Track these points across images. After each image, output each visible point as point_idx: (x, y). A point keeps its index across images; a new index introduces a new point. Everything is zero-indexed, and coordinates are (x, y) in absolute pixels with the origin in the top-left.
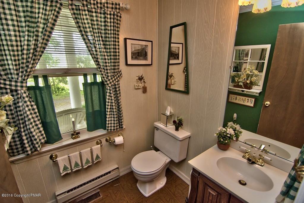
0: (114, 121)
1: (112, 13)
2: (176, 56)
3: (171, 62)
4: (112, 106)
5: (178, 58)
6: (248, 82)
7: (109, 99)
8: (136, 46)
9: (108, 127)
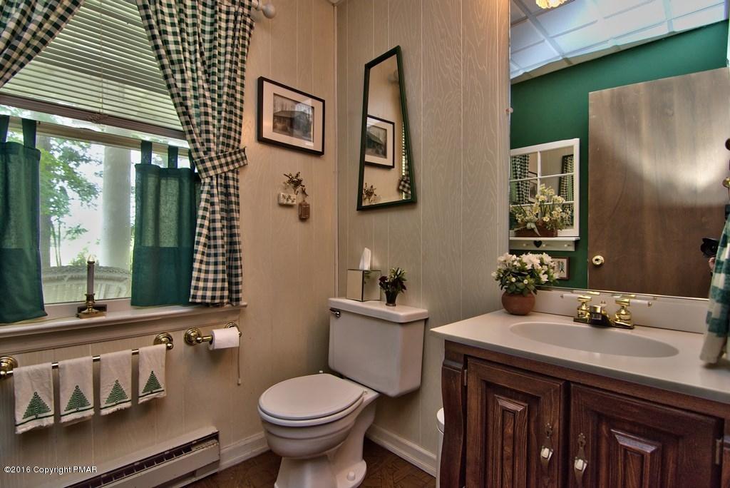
0: (216, 272)
1: (232, 9)
2: (380, 149)
3: (368, 158)
4: (214, 229)
5: (385, 154)
6: (546, 219)
7: (205, 209)
8: (286, 101)
9: (196, 288)
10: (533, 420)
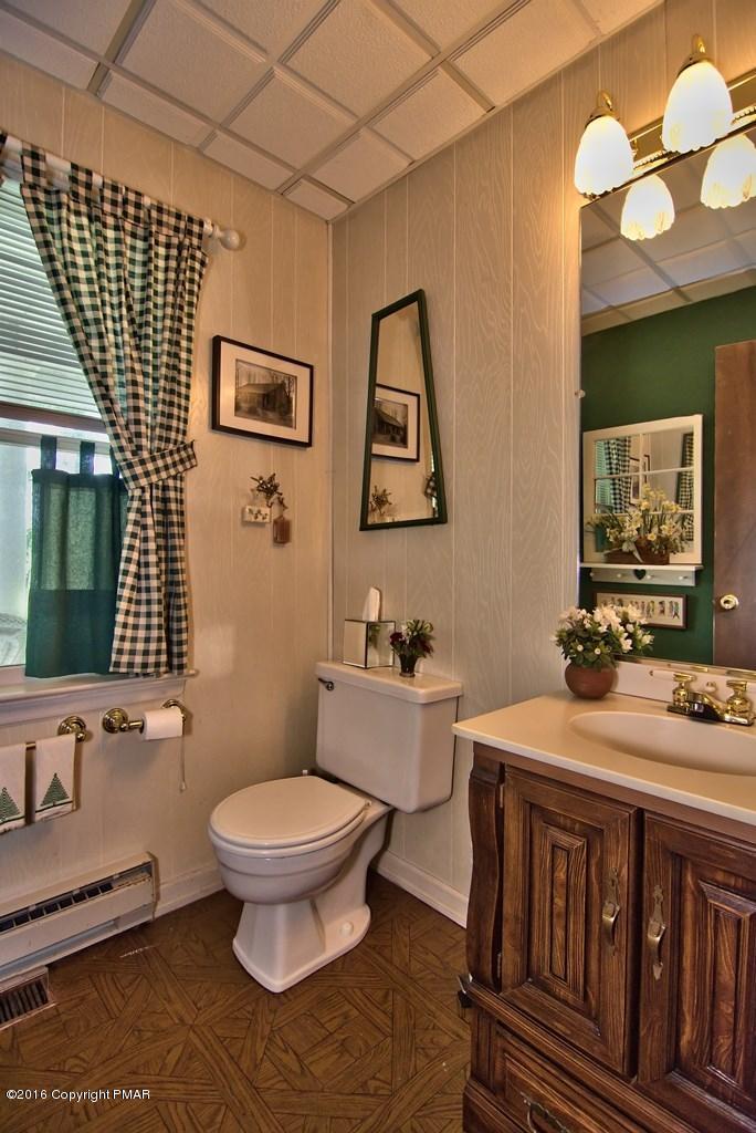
0: (148, 627)
1: (175, 241)
2: (397, 434)
3: (377, 449)
4: (147, 565)
5: (404, 442)
6: (652, 537)
7: (134, 535)
8: (253, 369)
9: (120, 652)
10: (593, 862)
